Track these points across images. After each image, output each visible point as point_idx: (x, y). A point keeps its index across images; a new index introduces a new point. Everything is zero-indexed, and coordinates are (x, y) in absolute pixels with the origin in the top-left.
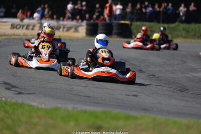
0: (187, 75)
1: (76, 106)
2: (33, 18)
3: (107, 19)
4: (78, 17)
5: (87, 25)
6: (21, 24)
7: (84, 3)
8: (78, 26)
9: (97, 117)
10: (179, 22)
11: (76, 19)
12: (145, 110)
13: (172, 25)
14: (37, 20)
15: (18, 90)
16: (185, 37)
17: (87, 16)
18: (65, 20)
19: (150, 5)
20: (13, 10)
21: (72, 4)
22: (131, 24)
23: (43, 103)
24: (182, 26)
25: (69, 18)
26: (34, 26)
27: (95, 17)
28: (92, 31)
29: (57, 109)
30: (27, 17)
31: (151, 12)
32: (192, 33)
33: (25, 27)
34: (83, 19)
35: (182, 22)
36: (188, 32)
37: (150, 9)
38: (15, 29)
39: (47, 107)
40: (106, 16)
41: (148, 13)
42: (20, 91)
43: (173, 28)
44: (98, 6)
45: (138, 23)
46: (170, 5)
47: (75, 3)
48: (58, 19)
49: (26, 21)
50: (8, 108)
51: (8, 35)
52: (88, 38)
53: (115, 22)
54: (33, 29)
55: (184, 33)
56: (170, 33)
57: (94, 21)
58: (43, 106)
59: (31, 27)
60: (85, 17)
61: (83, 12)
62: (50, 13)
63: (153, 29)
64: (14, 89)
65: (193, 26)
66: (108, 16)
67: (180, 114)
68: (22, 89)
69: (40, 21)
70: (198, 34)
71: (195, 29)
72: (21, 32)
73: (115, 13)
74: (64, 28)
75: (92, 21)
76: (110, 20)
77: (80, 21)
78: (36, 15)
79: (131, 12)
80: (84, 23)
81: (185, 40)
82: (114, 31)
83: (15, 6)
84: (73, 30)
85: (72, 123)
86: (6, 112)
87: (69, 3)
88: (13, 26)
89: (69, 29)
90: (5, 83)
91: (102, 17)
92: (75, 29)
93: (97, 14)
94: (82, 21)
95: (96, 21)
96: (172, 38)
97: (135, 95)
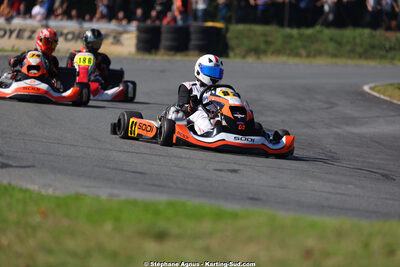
0: (337, 131)
1: (116, 191)
2: (31, 16)
3: (179, 17)
4: (121, 15)
5: (139, 29)
6: (8, 27)
8: (121, 33)
9: (157, 213)
10: (323, 24)
11: (117, 19)
12: (254, 199)
13: (309, 31)
14: (40, 21)
16: (334, 56)
17: (139, 12)
18: (95, 20)
22: (227, 29)
23: (50, 186)
24: (329, 32)
25: (103, 17)
26: (33, 32)
27: (154, 13)
28: (149, 43)
29: (78, 197)
30: (18, 14)
32: (348, 47)
33: (14, 35)
34: (130, 18)
35: (328, 25)
36: (339, 44)
39: (58, 193)
40: (176, 12)
41: (260, 8)
42: (6, 162)
43: (309, 36)
45: (241, 27)
48: (81, 17)
49: (18, 22)
52: (140, 56)
53: (194, 25)
55: (331, 46)
56: (304, 47)
57: (154, 21)
58: (50, 191)
59: (27, 34)
60: (135, 13)
62: (65, 6)
63: (270, 39)
65: (349, 33)
66: (181, 13)
67: (322, 208)
68: (8, 157)
70: (359, 50)
71: (354, 38)
72: (6, 43)
73: (194, 6)
75: (149, 22)
76: (185, 19)
77: (124, 22)
78: (37, 10)
80: (134, 26)
81: (334, 60)
82: (193, 42)
84: (111, 40)
85: (108, 226)
92: (115, 37)
93: (158, 8)
95: (157, 23)
96: (308, 56)
97: (234, 171)
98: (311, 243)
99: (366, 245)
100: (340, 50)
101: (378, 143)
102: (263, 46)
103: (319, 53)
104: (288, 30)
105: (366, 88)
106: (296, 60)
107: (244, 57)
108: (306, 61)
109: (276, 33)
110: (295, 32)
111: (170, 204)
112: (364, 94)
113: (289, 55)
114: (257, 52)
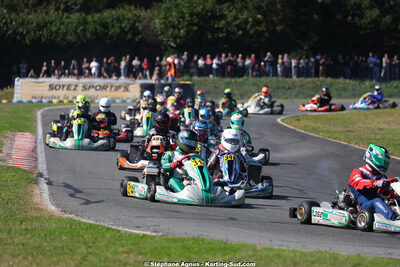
6: (61, 84)
8: (129, 84)
13: (240, 80)
24: (251, 80)
26: (76, 86)
33: (66, 88)
38: (54, 91)
43: (240, 83)
54: (75, 89)
55: (254, 88)
59: (73, 88)
72: (61, 93)
74: (112, 87)
84: (122, 89)
88: (52, 87)
89: (118, 88)
92: (125, 87)
104: (228, 80)
109: (219, 81)
110: (233, 80)
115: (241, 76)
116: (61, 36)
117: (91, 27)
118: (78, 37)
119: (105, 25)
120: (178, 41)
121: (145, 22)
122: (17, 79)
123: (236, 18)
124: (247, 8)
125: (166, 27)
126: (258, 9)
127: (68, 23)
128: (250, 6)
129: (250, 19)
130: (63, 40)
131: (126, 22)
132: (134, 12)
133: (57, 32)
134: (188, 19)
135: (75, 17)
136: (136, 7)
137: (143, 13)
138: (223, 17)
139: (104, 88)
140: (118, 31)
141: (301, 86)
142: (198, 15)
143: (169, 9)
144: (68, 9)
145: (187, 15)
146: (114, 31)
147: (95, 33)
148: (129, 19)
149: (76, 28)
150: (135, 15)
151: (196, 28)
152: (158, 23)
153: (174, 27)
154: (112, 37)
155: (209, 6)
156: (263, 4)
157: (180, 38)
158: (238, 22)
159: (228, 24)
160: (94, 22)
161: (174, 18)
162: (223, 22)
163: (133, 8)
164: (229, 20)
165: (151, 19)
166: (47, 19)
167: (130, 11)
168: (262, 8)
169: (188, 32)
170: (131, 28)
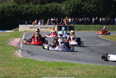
0: (94, 45)
1: (53, 60)
4: (54, 24)
7: (57, 18)
15: (32, 53)
16: (94, 30)
17: (57, 23)
19: (81, 18)
20: (30, 22)
21: (53, 19)
22: (74, 26)
27: (60, 23)
31: (81, 21)
32: (96, 28)
34: (56, 24)
36: (95, 28)
37: (81, 20)
40: (65, 23)
43: (89, 27)
44: (62, 19)
45: (77, 25)
46: (88, 18)
47: (53, 18)
49: (36, 26)
50: (28, 62)
51: (28, 31)
55: (93, 28)
58: (41, 60)
61: (56, 22)
64: (30, 53)
65: (97, 26)
66: (66, 23)
67: (91, 61)
68: (33, 53)
69: (40, 26)
70: (99, 29)
72: (33, 30)
74: (49, 28)
78: (39, 23)
79: (74, 21)
80: (57, 26)
82: (67, 29)
83: (31, 20)
85: (51, 68)
86: (27, 63)
87: (51, 19)
88: (31, 28)
89: (51, 28)
90: (27, 51)
91: (63, 24)
93: (61, 22)
94: (56, 25)
96: (89, 30)
97: (75, 54)
98: (89, 70)
99: (99, 70)
100: (95, 29)
101: (102, 47)
102: (81, 29)
103: (91, 30)
104: (85, 26)
105: (100, 36)
106: (87, 31)
107: (77, 31)
108: (89, 31)
109: (83, 26)
110: (87, 26)
111: (63, 63)
112: (99, 38)
113: (85, 30)
114: (79, 30)
115: (90, 24)
116: (34, 12)
117: (43, 9)
118: (39, 12)
119: (47, 8)
120: (70, 13)
121: (60, 7)
122: (20, 25)
123: (88, 6)
124: (91, 3)
125: (66, 9)
126: (95, 3)
127: (36, 8)
128: (92, 2)
129: (92, 7)
130: (34, 13)
131: (54, 7)
132: (56, 4)
133: (32, 10)
134: (73, 6)
135: (38, 6)
136: (57, 3)
137: (59, 5)
138: (84, 6)
139: (47, 28)
140: (51, 10)
141: (108, 28)
142: (76, 5)
143: (67, 4)
144: (36, 4)
145: (73, 5)
146: (50, 10)
147: (44, 11)
148: (55, 6)
149: (38, 9)
150: (57, 5)
151: (75, 9)
152: (63, 8)
153: (68, 9)
154: (49, 12)
155: (80, 2)
156: (96, 2)
157: (70, 12)
158: (88, 7)
159: (86, 8)
160: (44, 7)
161: (68, 6)
162: (84, 7)
163: (56, 3)
164: (86, 7)
165: (62, 6)
166: (30, 6)
167: (55, 4)
168: (96, 3)
169: (73, 11)
170: (55, 9)
